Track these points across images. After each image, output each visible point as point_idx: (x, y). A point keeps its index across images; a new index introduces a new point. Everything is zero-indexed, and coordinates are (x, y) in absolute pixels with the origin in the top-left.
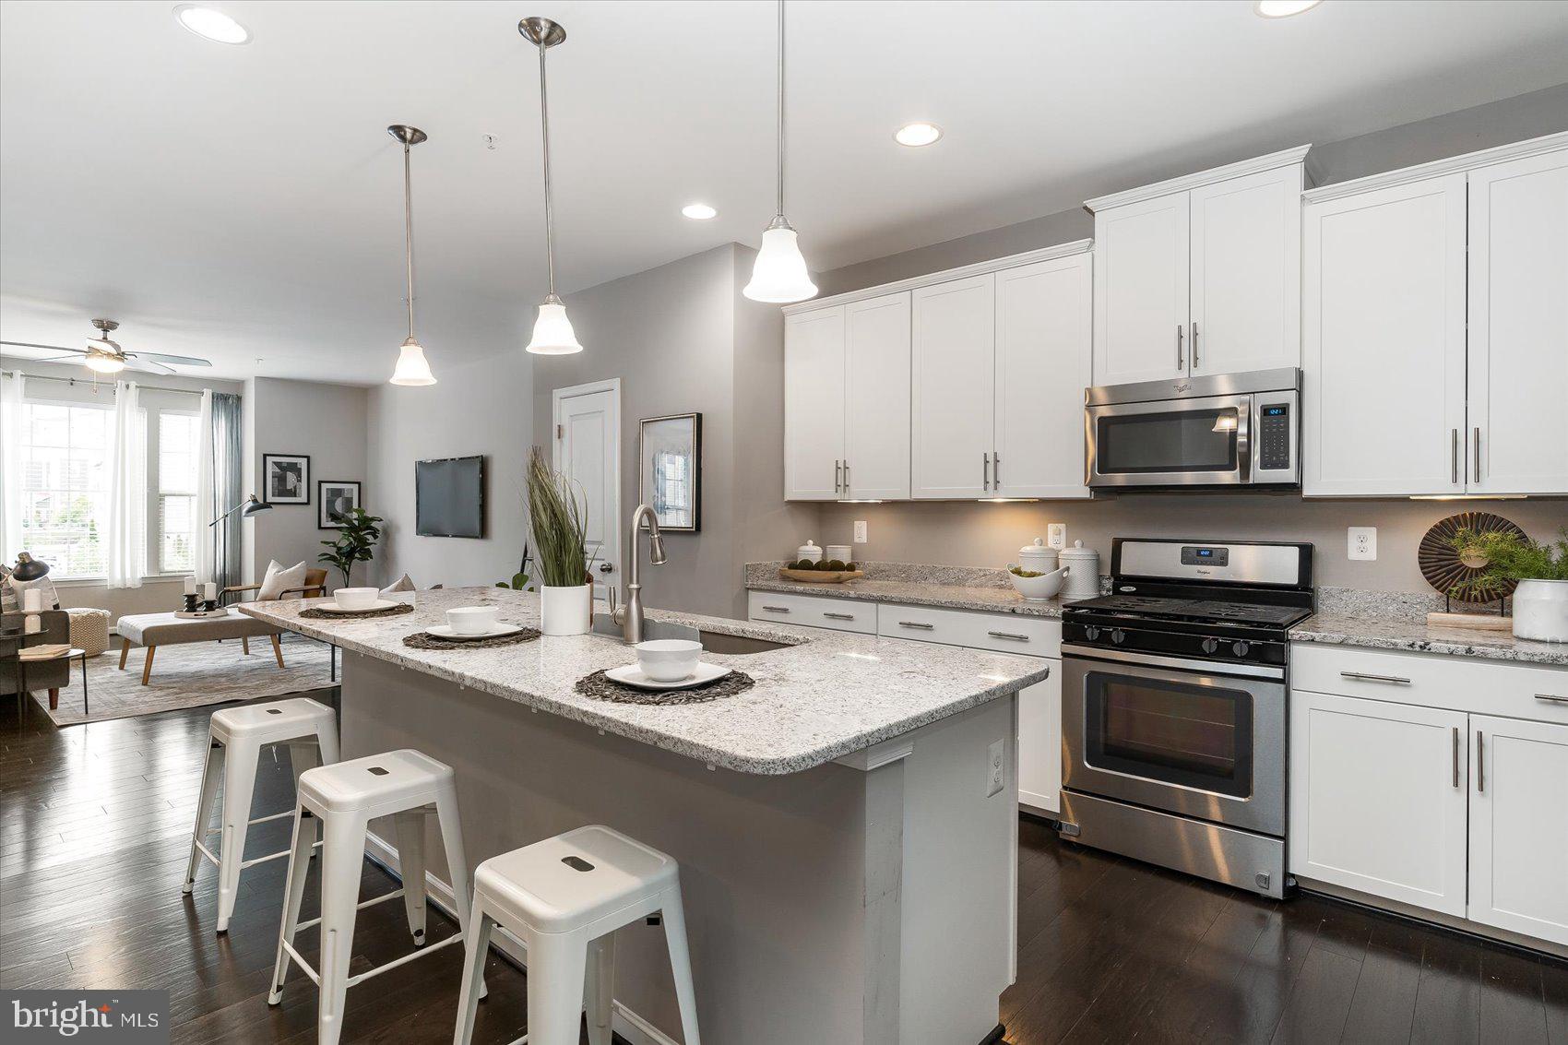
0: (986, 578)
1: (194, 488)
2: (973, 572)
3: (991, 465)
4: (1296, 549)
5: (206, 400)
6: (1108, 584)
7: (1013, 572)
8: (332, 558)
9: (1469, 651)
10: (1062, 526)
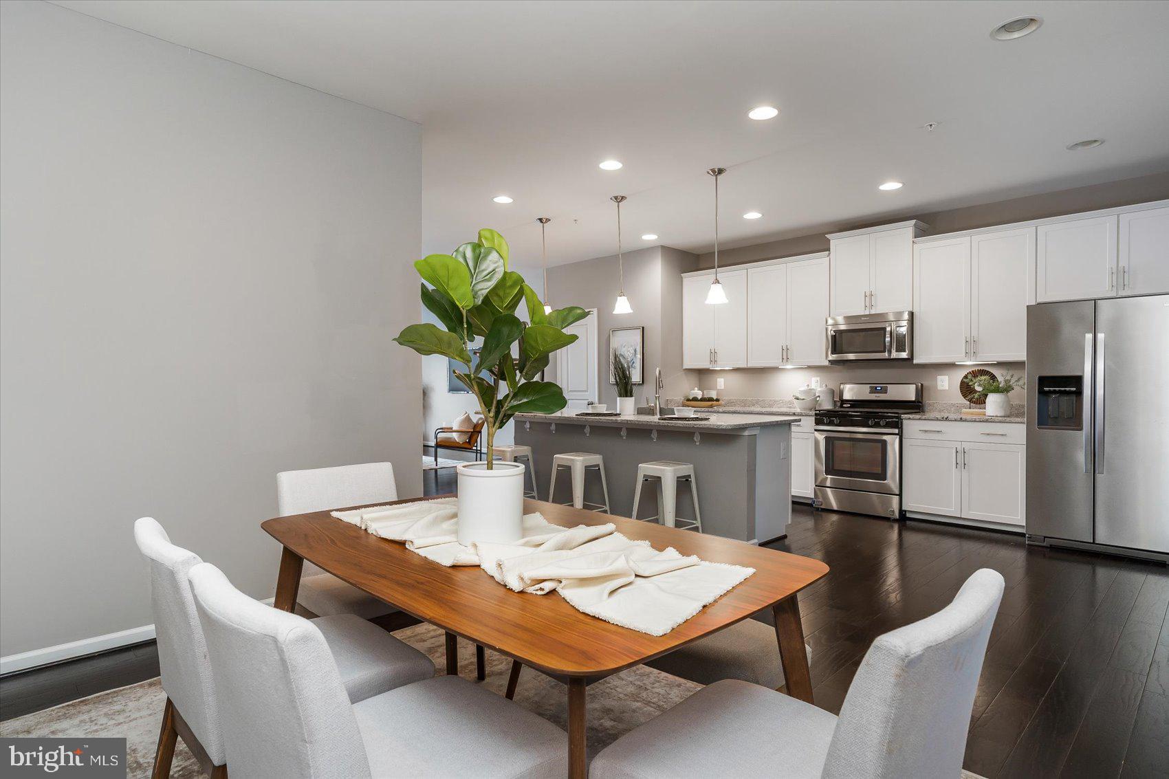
3: (785, 351)
4: (914, 386)
6: (837, 403)
7: (795, 399)
9: (961, 419)
10: (818, 379)
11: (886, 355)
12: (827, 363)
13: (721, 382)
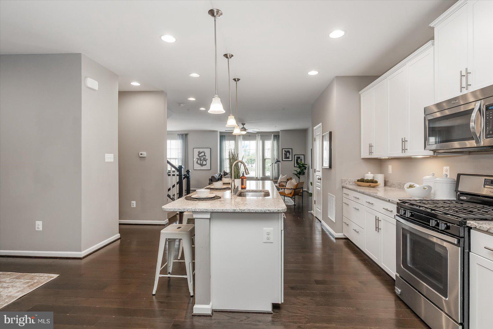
1: (270, 157)
3: (404, 143)
5: (272, 137)
8: (296, 174)
10: (448, 168)
13: (390, 168)
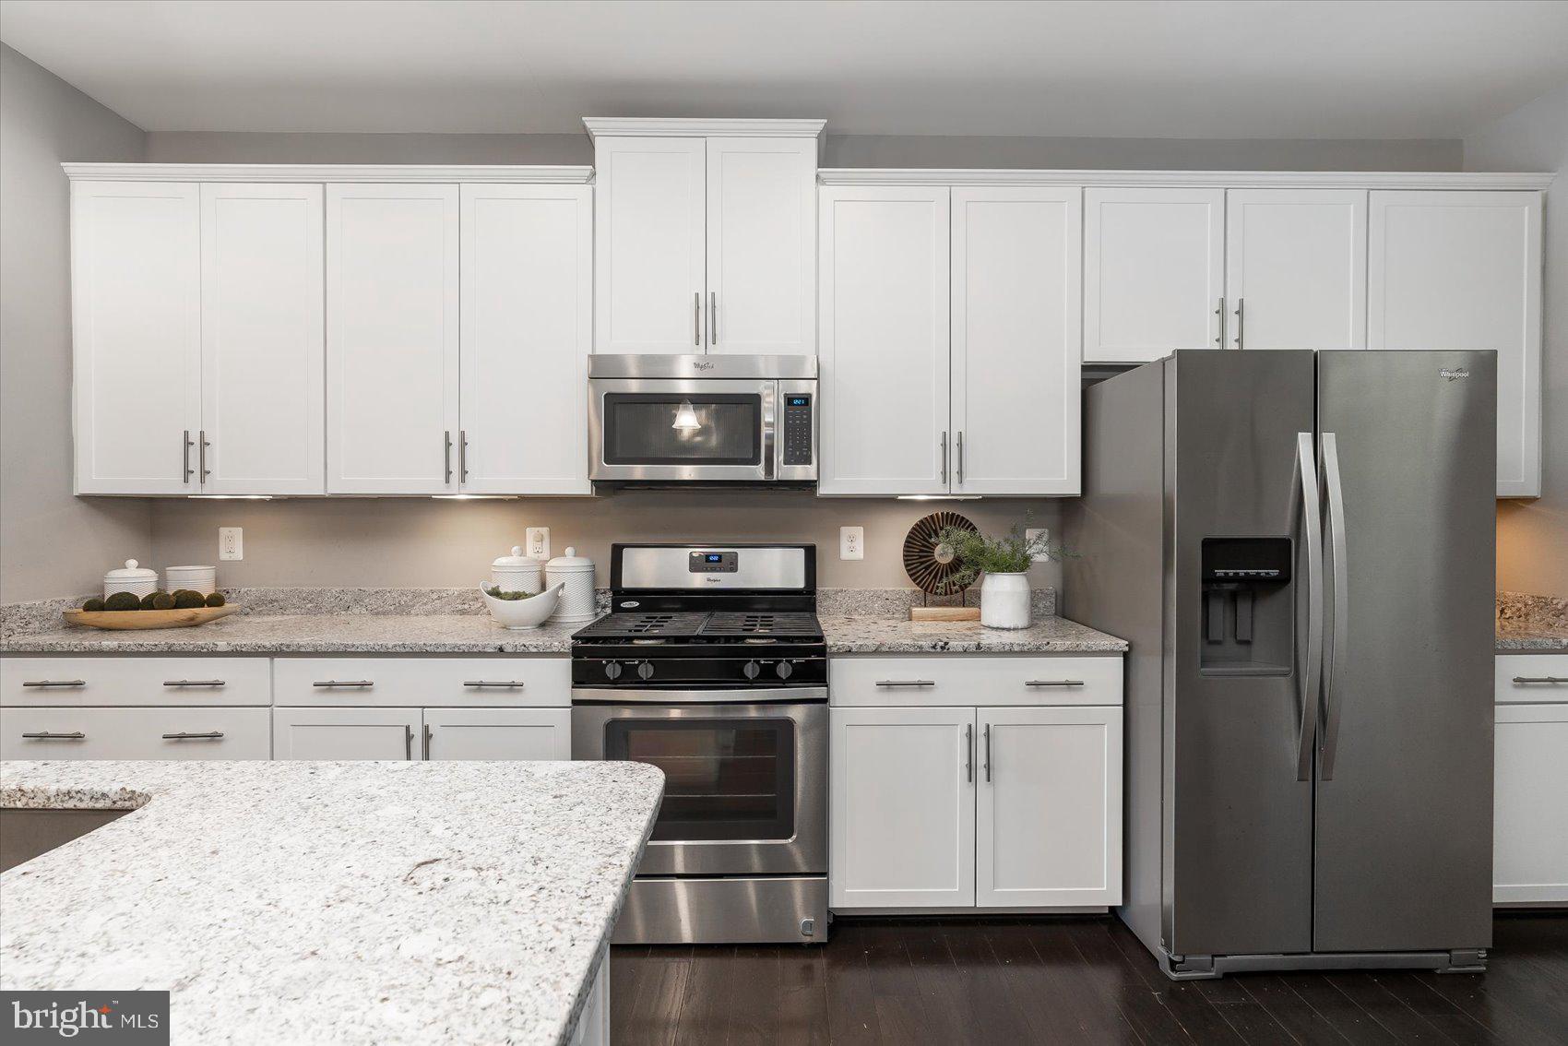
0: (437, 603)
2: (421, 595)
3: (456, 449)
4: (802, 551)
6: (606, 599)
7: (489, 593)
9: (978, 647)
10: (545, 530)
11: (758, 472)
12: (585, 489)
13: (232, 543)
